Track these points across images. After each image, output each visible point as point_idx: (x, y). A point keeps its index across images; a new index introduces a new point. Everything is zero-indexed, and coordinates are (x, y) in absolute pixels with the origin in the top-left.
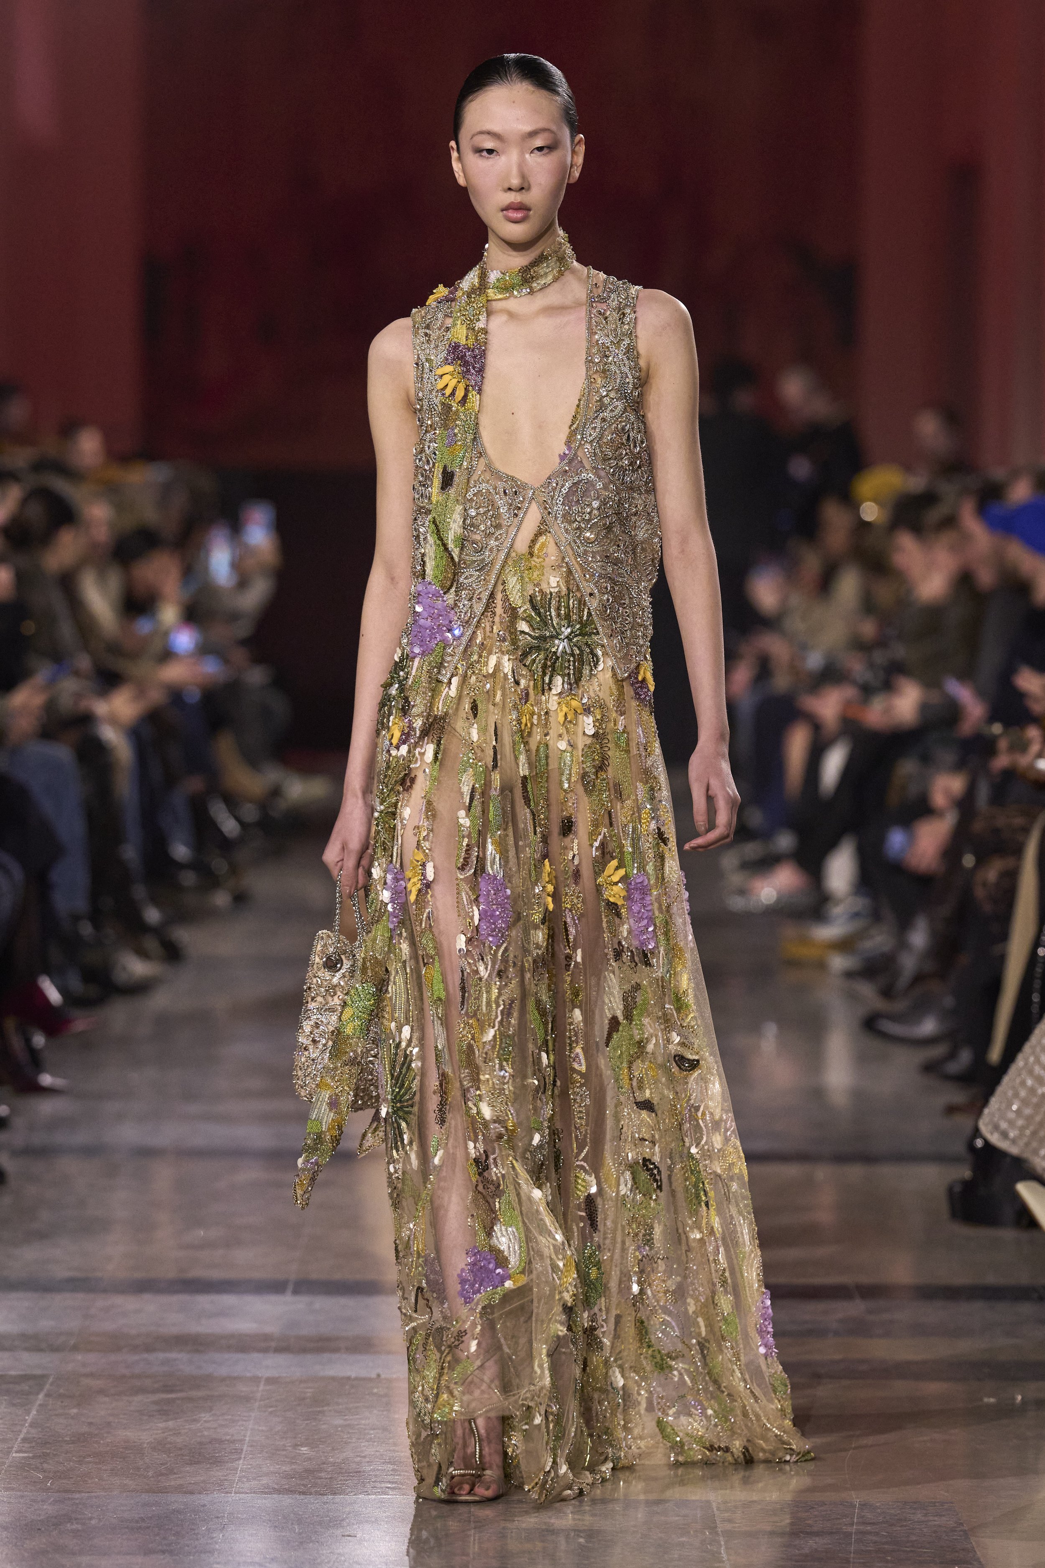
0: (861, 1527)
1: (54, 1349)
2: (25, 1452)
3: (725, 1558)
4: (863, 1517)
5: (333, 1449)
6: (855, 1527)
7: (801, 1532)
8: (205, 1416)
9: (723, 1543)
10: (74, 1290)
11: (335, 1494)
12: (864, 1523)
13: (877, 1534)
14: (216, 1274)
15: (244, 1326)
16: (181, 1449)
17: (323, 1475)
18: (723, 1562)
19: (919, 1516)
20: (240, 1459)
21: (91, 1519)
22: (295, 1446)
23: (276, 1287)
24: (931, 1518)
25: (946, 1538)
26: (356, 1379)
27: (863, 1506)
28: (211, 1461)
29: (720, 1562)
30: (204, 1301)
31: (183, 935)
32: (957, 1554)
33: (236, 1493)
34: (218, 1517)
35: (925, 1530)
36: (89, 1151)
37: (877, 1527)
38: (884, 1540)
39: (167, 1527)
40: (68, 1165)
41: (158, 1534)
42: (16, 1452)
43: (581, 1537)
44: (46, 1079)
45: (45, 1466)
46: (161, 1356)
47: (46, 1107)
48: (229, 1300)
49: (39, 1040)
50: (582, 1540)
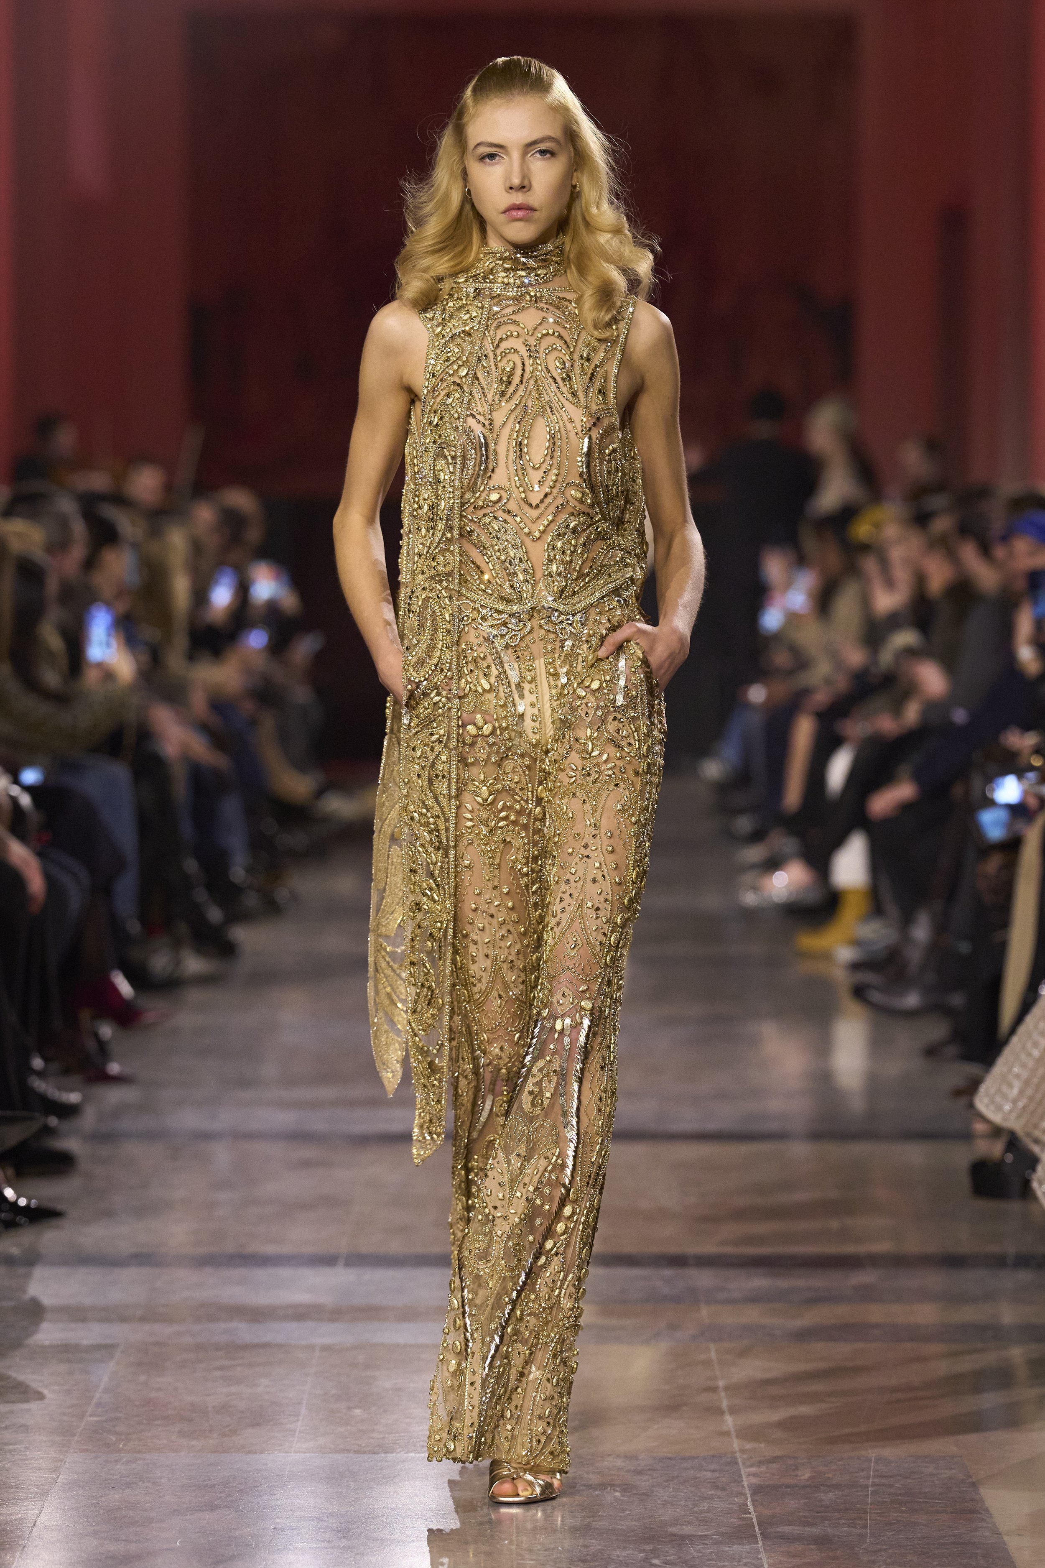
0: (877, 1480)
1: (123, 1319)
2: (99, 1416)
3: (752, 1510)
4: (877, 1471)
5: (385, 1411)
6: (871, 1480)
7: (822, 1485)
8: (264, 1381)
9: (749, 1495)
10: (140, 1264)
11: (386, 1453)
12: (881, 1476)
13: (891, 1486)
14: (271, 1249)
15: (301, 1297)
16: (242, 1412)
17: (375, 1435)
18: (750, 1513)
19: (931, 1469)
20: (298, 1420)
21: (161, 1478)
22: (349, 1408)
23: (328, 1260)
24: (942, 1471)
25: (957, 1489)
26: (405, 1346)
27: (878, 1460)
28: (272, 1423)
29: (746, 1514)
30: (262, 1274)
31: (240, 934)
32: (966, 1504)
33: (295, 1452)
34: (279, 1476)
35: (937, 1482)
36: (151, 1136)
37: (892, 1479)
38: (899, 1492)
39: (231, 1485)
40: (132, 1149)
41: (223, 1492)
42: (90, 1416)
43: (617, 1491)
44: (114, 1068)
45: (117, 1429)
46: (223, 1326)
47: (114, 1095)
48: (285, 1272)
49: (106, 1031)
50: (617, 1494)
